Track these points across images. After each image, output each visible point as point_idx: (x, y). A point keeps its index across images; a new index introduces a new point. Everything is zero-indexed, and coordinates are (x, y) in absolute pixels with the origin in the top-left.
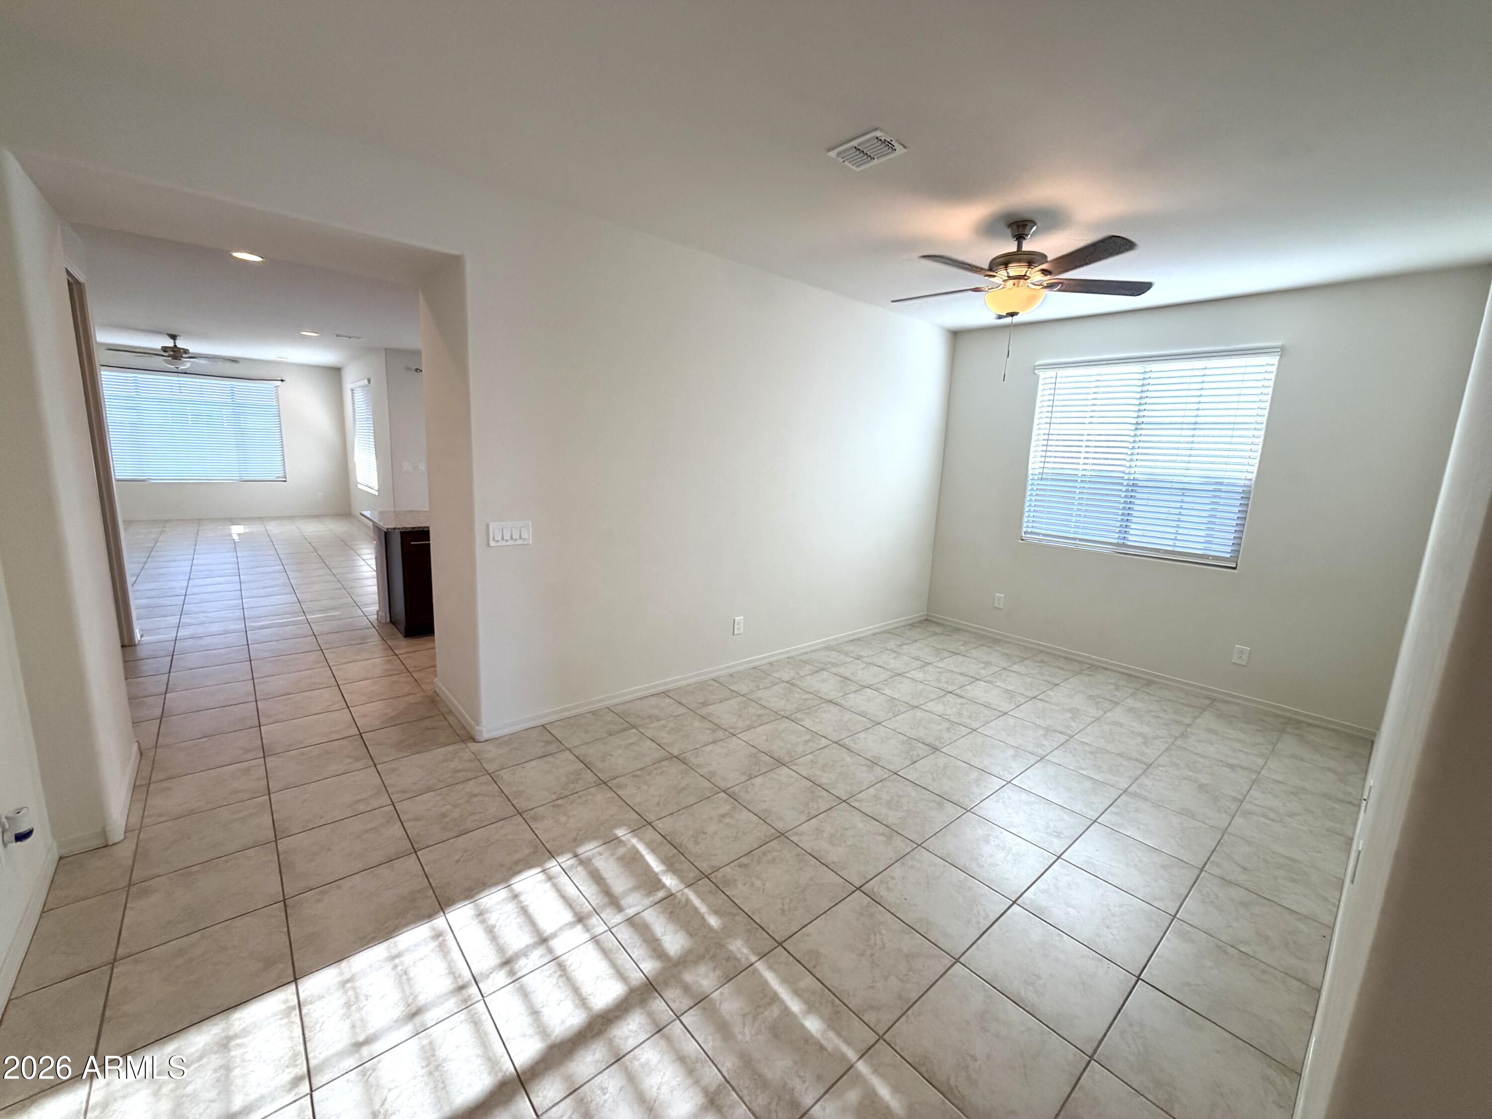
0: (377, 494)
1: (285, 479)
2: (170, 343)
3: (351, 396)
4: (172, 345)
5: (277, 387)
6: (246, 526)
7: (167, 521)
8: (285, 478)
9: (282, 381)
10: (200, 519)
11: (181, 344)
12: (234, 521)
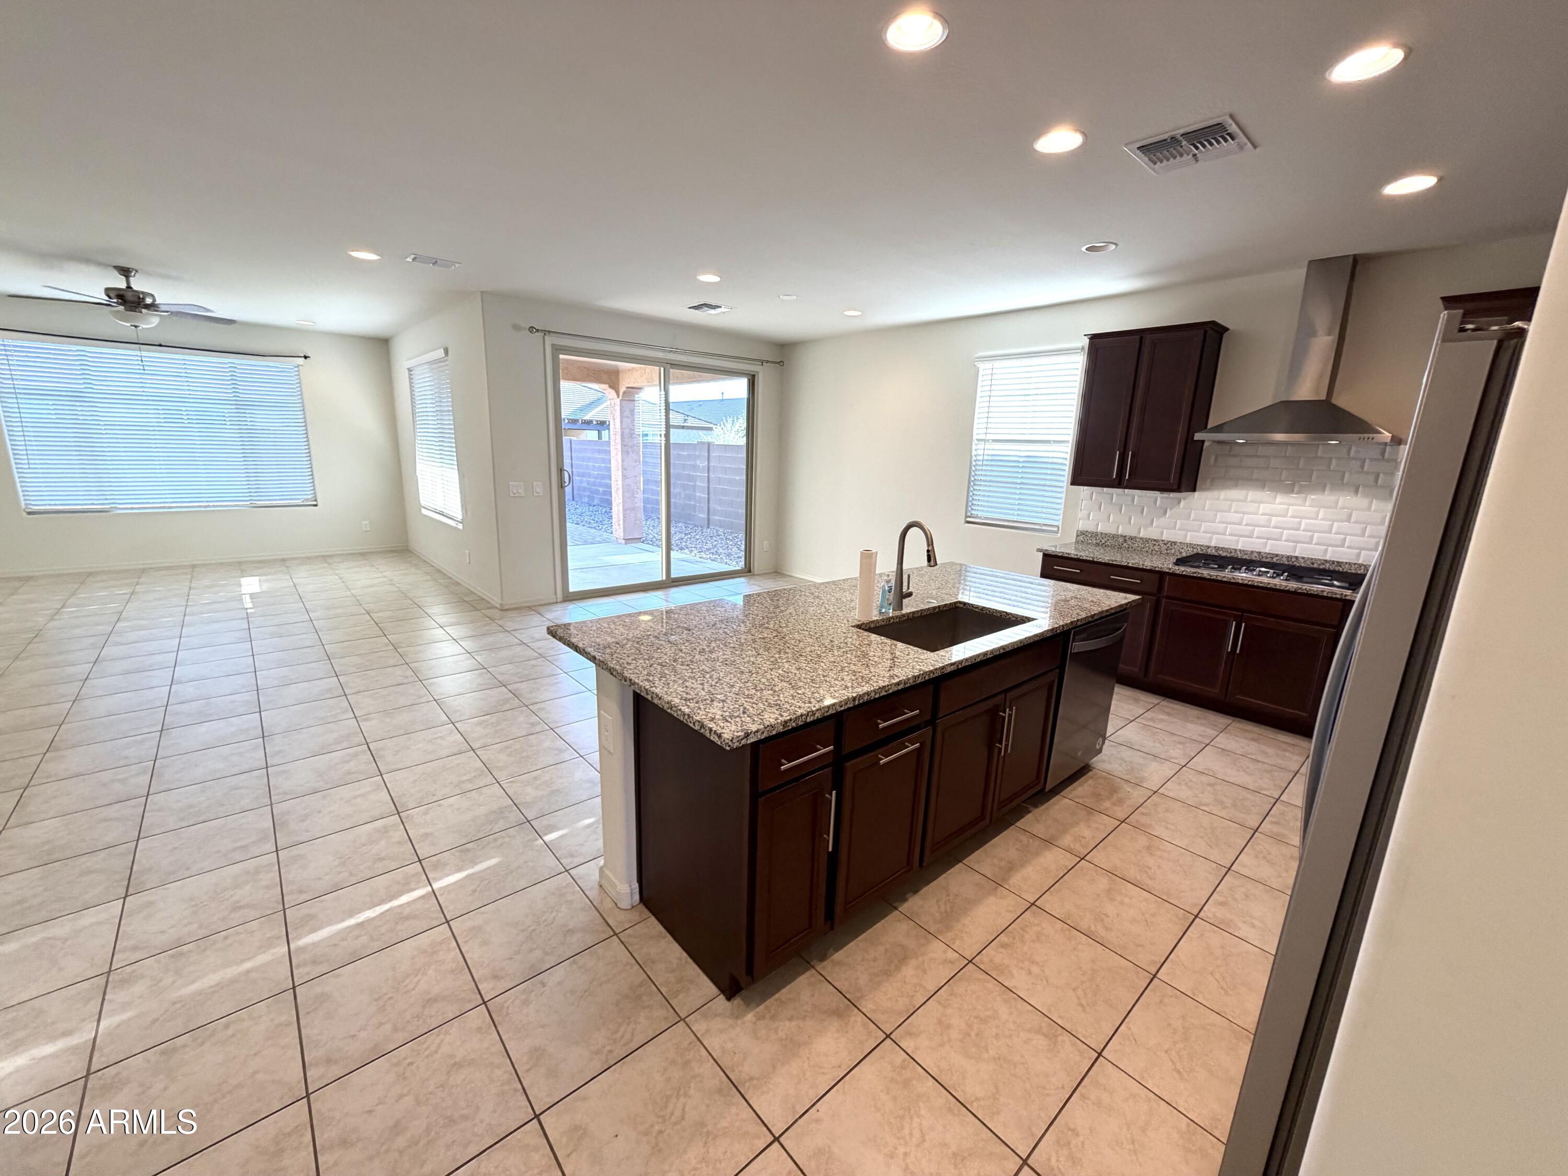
0: (460, 526)
1: (315, 503)
2: (120, 283)
3: (408, 384)
4: (123, 285)
5: (298, 366)
6: (263, 578)
7: (143, 571)
8: (316, 500)
9: (306, 357)
10: (193, 566)
11: (138, 284)
12: (243, 567)
